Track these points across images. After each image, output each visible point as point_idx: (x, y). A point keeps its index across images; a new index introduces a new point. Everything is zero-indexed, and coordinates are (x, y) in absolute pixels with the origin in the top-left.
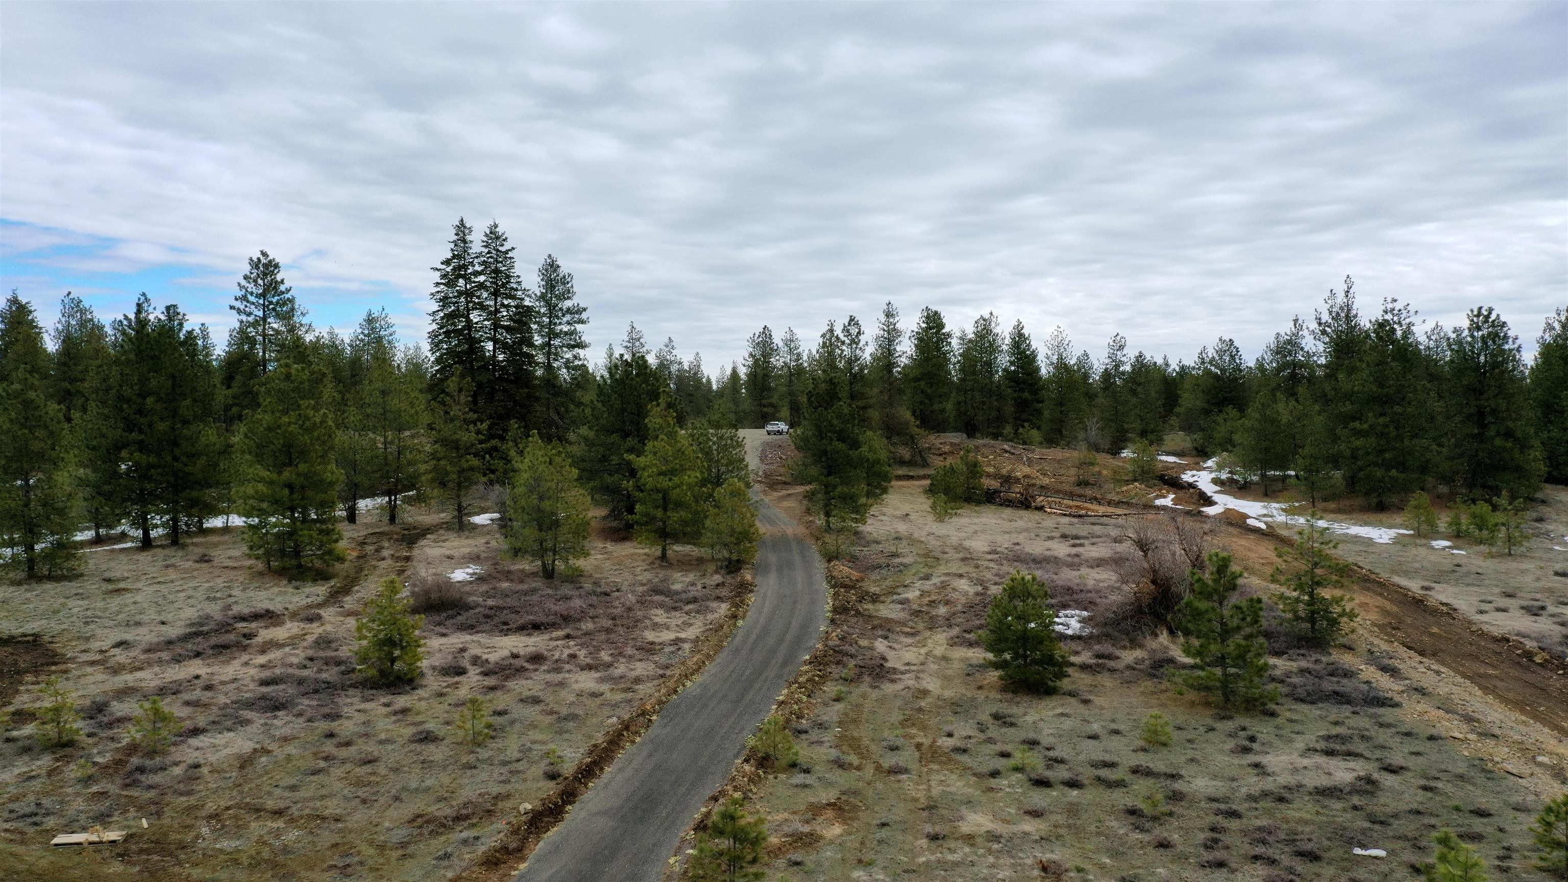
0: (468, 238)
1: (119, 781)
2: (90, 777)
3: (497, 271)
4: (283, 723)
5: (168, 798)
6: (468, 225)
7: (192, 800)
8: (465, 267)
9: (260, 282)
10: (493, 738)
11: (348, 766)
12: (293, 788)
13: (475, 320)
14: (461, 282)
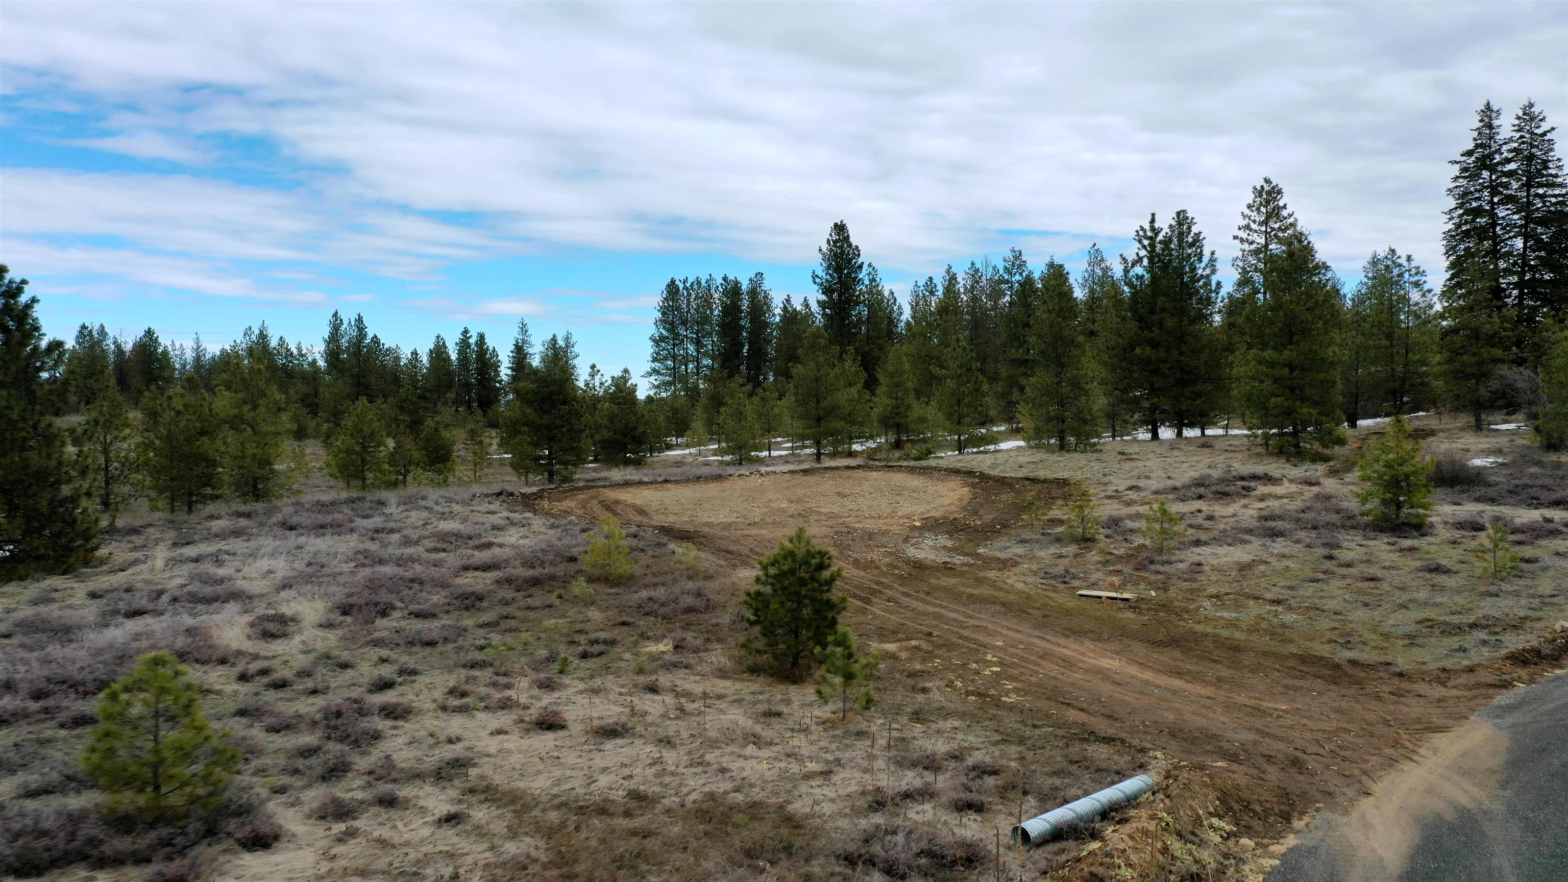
0: (1496, 123)
1: (1131, 566)
2: (1107, 561)
3: (1531, 158)
4: (1279, 546)
5: (1173, 581)
6: (1495, 109)
7: (1195, 585)
8: (1490, 156)
9: (1263, 209)
10: (1520, 577)
11: (1349, 581)
12: (1292, 588)
13: (1501, 215)
14: (1485, 174)
